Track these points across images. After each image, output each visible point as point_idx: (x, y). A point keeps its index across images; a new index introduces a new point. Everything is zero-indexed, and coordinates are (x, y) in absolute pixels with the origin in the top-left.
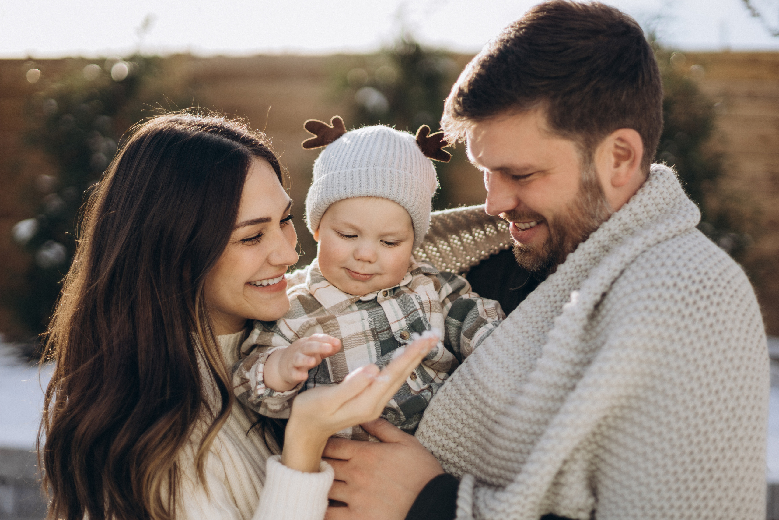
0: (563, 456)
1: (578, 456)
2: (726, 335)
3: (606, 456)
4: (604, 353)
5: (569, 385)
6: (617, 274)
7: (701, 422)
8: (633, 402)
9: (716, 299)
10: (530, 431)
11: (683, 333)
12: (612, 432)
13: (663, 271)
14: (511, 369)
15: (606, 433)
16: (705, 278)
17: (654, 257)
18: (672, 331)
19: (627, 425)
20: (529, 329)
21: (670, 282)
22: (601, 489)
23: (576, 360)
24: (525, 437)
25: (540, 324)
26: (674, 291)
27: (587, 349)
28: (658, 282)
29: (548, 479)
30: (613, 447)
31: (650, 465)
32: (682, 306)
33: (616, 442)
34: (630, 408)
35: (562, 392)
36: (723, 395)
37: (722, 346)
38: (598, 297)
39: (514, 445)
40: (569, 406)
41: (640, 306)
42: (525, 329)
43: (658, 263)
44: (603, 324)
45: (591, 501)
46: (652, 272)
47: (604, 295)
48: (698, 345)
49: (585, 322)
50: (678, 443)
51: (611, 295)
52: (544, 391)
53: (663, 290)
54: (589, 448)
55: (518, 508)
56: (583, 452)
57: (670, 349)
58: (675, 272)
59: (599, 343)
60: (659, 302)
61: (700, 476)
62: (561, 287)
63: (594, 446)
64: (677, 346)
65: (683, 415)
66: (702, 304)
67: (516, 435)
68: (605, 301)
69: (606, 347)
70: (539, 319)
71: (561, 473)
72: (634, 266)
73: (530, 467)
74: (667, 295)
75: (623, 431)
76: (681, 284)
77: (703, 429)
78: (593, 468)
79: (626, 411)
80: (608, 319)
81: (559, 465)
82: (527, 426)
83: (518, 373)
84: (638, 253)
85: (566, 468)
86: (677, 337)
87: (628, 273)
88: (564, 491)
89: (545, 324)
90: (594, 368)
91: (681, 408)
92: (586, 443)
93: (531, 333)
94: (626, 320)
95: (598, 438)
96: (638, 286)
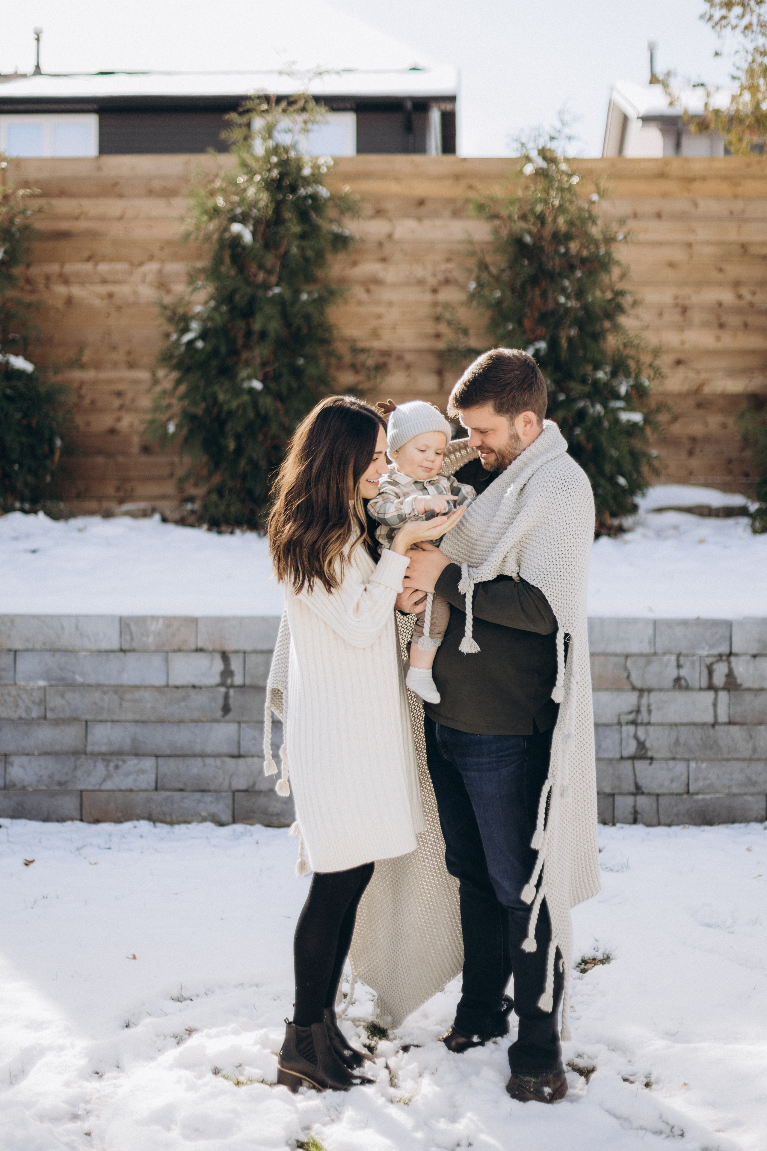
0: (507, 549)
1: (513, 550)
2: (574, 501)
3: (525, 550)
4: (525, 509)
5: (510, 523)
6: (530, 476)
7: (562, 536)
8: (536, 528)
9: (570, 487)
10: (493, 542)
11: (556, 501)
12: (527, 540)
13: (549, 475)
14: (485, 517)
15: (525, 541)
16: (566, 478)
17: (546, 469)
18: (552, 500)
19: (533, 537)
20: (492, 500)
21: (552, 480)
22: (522, 563)
23: (513, 512)
24: (491, 545)
25: (497, 498)
26: (553, 483)
27: (517, 508)
28: (547, 480)
29: (501, 559)
30: (528, 546)
31: (542, 552)
32: (556, 489)
33: (529, 544)
34: (535, 530)
35: (507, 526)
36: (571, 525)
37: (572, 506)
38: (522, 486)
39: (486, 549)
40: (510, 530)
41: (540, 490)
42: (490, 500)
43: (548, 472)
44: (524, 497)
45: (518, 568)
46: (545, 476)
47: (525, 485)
48: (562, 506)
49: (517, 496)
50: (553, 544)
51: (528, 485)
52: (500, 525)
53: (549, 483)
54: (518, 547)
55: (489, 571)
56: (515, 549)
57: (551, 507)
58: (554, 476)
59: (523, 505)
60: (547, 488)
61: (561, 556)
62: (506, 481)
63: (520, 546)
64: (554, 506)
65: (555, 533)
66: (564, 489)
67: (487, 544)
68: (526, 487)
69: (526, 506)
70: (496, 495)
71: (506, 557)
72: (538, 472)
73: (494, 554)
74: (550, 485)
75: (531, 540)
76: (556, 481)
77: (563, 538)
78: (519, 555)
79: (533, 532)
80: (527, 495)
81: (505, 553)
82: (492, 540)
83: (488, 519)
84: (539, 466)
85: (508, 555)
86: (554, 502)
87: (535, 475)
88: (506, 564)
89: (499, 497)
90: (520, 515)
91: (555, 530)
92: (516, 545)
93: (493, 502)
94: (534, 496)
95: (522, 543)
96: (539, 482)
